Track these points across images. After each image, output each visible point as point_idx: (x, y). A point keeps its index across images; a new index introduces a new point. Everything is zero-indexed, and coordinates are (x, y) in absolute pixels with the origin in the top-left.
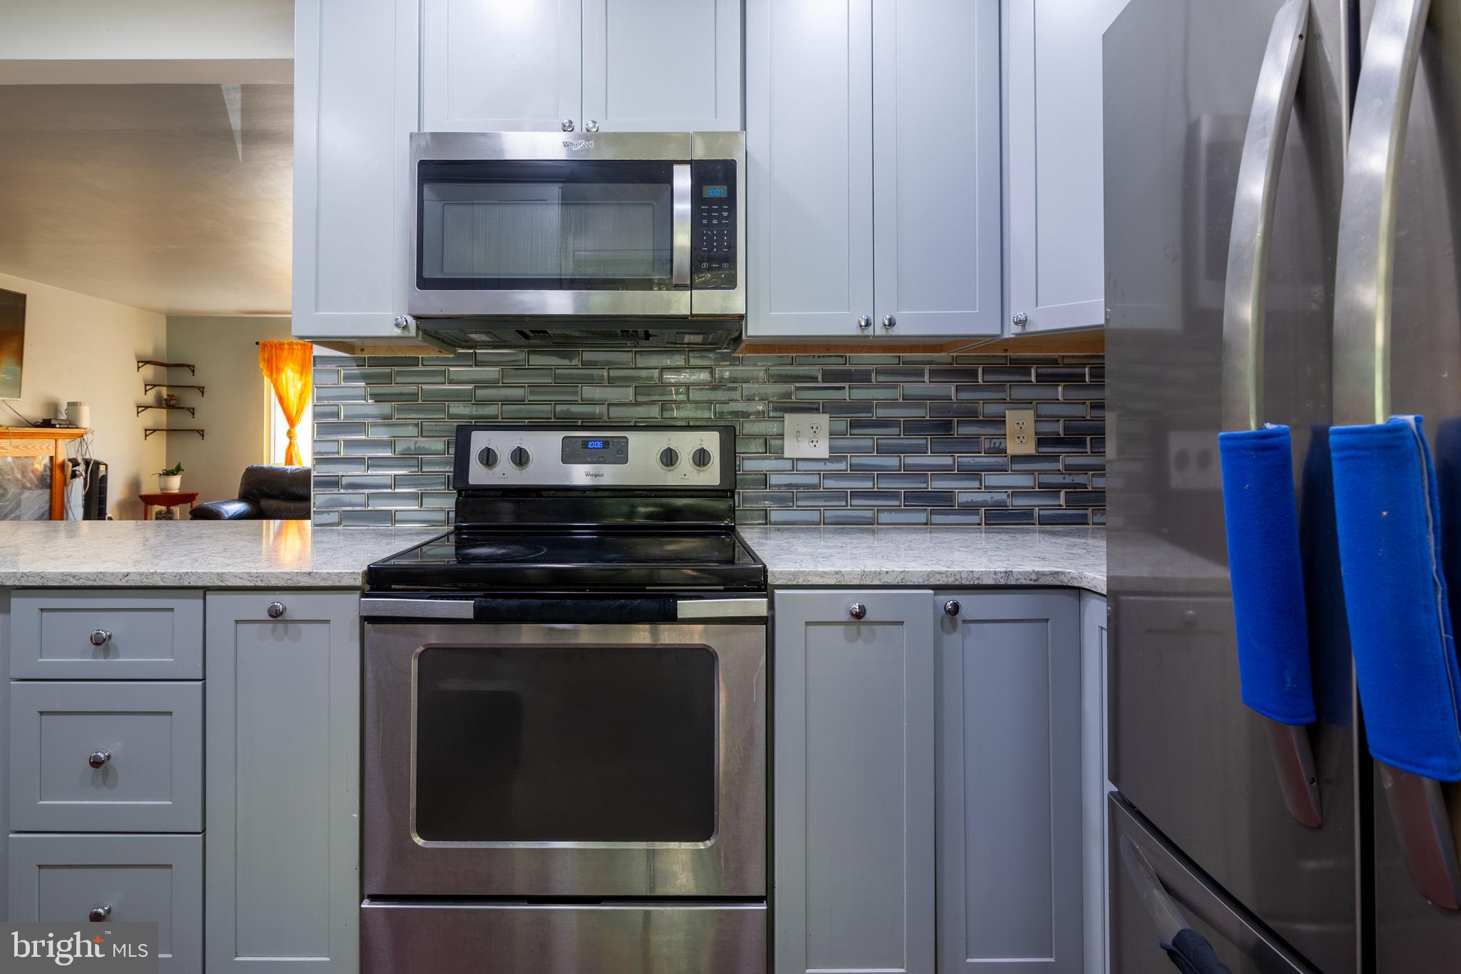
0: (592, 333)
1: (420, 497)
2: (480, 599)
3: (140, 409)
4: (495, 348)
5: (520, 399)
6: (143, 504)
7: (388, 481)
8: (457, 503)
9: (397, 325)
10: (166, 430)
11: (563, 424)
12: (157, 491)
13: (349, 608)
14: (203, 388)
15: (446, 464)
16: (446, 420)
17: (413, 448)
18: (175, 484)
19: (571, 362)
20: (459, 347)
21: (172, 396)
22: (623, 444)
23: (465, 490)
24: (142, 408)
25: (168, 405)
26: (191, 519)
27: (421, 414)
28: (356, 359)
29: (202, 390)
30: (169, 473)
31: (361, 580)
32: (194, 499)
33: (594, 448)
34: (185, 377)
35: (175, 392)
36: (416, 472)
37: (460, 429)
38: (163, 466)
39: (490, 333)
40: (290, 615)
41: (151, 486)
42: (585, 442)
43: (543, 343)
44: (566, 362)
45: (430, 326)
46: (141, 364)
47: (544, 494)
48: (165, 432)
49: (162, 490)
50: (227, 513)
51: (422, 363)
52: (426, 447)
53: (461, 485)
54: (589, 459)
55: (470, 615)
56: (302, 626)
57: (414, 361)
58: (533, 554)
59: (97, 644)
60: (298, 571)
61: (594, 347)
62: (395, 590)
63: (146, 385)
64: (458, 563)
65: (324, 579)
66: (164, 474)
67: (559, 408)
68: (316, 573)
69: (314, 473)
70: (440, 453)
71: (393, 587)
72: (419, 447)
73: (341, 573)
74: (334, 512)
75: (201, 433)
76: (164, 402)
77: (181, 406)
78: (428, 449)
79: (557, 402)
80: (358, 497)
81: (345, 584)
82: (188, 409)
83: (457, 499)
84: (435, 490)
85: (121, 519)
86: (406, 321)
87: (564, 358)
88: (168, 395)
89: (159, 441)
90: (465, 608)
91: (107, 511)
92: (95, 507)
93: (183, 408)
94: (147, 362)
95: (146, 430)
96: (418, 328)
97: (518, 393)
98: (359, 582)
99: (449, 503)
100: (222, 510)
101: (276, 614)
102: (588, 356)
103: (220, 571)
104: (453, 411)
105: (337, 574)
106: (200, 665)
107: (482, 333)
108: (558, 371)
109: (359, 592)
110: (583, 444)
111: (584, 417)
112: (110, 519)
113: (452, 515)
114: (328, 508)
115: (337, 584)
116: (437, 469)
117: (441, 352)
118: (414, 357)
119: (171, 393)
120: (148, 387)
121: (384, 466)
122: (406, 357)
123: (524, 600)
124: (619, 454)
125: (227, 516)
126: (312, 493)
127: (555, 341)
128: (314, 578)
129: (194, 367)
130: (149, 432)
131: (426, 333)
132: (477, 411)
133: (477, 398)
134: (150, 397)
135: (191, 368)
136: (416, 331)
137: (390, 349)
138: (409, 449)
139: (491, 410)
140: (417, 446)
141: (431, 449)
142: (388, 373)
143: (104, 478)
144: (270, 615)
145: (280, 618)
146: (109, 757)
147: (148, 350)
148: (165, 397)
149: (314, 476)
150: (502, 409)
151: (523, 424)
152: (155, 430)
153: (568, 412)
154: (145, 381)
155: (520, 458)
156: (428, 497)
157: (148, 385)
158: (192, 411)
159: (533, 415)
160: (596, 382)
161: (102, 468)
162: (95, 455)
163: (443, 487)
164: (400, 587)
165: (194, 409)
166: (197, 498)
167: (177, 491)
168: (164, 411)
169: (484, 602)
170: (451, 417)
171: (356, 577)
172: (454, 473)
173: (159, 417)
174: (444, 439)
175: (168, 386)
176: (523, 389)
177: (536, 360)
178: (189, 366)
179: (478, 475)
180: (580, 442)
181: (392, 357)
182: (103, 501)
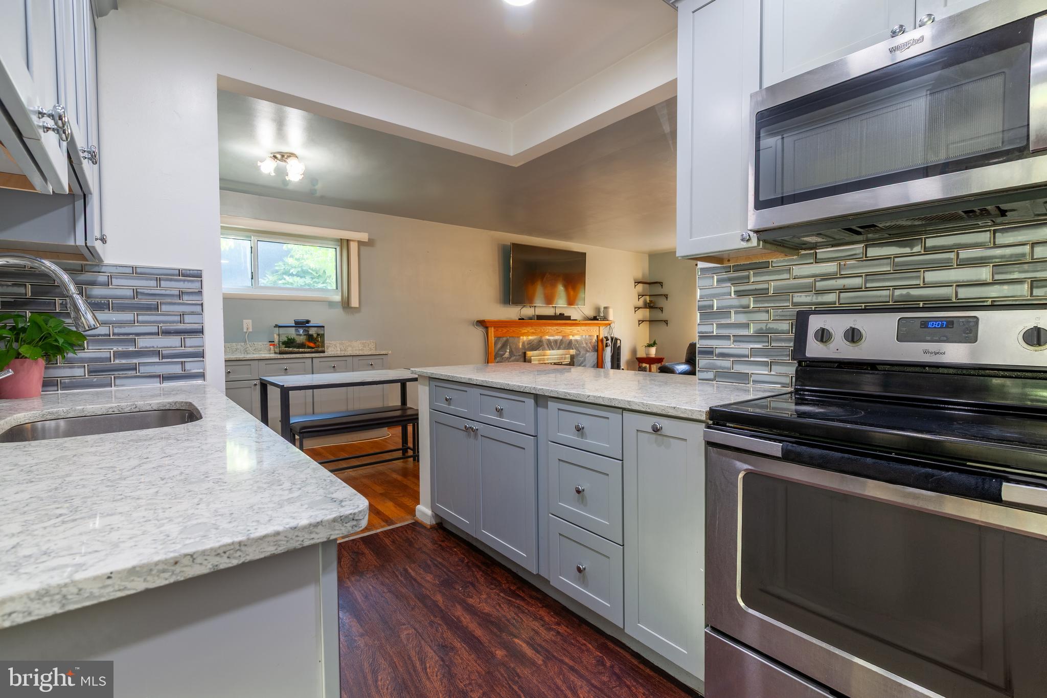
0: (932, 219)
1: (770, 365)
2: (788, 443)
3: (636, 309)
4: (833, 246)
5: (857, 287)
6: (638, 362)
7: (747, 352)
8: (797, 371)
9: (743, 240)
10: (649, 321)
11: (902, 306)
12: (644, 356)
13: (697, 434)
14: (667, 295)
15: (788, 340)
16: (791, 307)
17: (764, 328)
18: (653, 352)
19: (912, 250)
20: (801, 250)
21: (652, 301)
22: (972, 324)
23: (805, 361)
24: (637, 308)
25: (650, 306)
26: (659, 372)
27: (771, 303)
28: (724, 268)
29: (666, 296)
30: (650, 346)
31: (705, 416)
32: (662, 361)
33: (935, 327)
34: (658, 290)
35: (653, 299)
36: (767, 346)
37: (799, 313)
38: (647, 341)
39: (820, 234)
40: (664, 432)
41: (641, 354)
42: (924, 324)
43: (877, 236)
44: (907, 250)
45: (770, 236)
46: (636, 284)
47: (879, 367)
48: (648, 322)
49: (646, 355)
50: (678, 370)
51: (772, 265)
52: (775, 328)
53: (800, 357)
54: (928, 338)
55: (779, 454)
56: (671, 440)
57: (766, 265)
58: (848, 415)
59: (578, 431)
60: (668, 405)
61: (938, 233)
62: (729, 427)
63: (639, 296)
64: (798, 417)
65: (682, 413)
66: (648, 346)
67: (897, 292)
68: (678, 408)
69: (698, 346)
70: (786, 332)
71: (728, 424)
72: (769, 328)
73: (693, 410)
74: (710, 371)
75: (666, 322)
76: (648, 305)
77: (656, 307)
78: (776, 329)
79: (896, 288)
80: (726, 363)
81: (695, 418)
82: (660, 308)
83: (797, 368)
84: (781, 360)
85: (628, 370)
86: (749, 236)
87: (905, 246)
88: (649, 301)
89: (645, 327)
90: (775, 448)
91: (621, 365)
92: (616, 364)
93: (657, 308)
94: (639, 283)
95: (639, 321)
96: (759, 240)
97: (857, 282)
98: (703, 418)
99: (791, 370)
100: (675, 369)
101: (656, 430)
102: (930, 242)
103: (629, 400)
104: (795, 300)
105: (691, 410)
106: (621, 452)
107: (812, 235)
108: (896, 260)
109: (704, 424)
110: (921, 324)
111: (925, 300)
112: (623, 369)
113: (794, 379)
114: (707, 369)
115: (690, 417)
116: (783, 345)
117: (787, 255)
118: (766, 262)
119: (651, 299)
120: (640, 297)
121: (743, 342)
122: (759, 262)
123: (825, 451)
124: (969, 333)
125: (678, 372)
126: (697, 358)
127: (890, 232)
128: (677, 411)
129: (662, 283)
130: (641, 322)
131: (765, 241)
132: (817, 299)
133: (817, 289)
134: (640, 303)
135: (661, 284)
136: (758, 242)
137: (748, 258)
138: (761, 329)
139: (831, 297)
140: (767, 327)
141: (778, 329)
142: (747, 275)
143: (620, 347)
144: (653, 430)
145: (659, 433)
146: (583, 490)
147: (639, 275)
148: (648, 302)
149: (698, 347)
150: (839, 296)
151: (860, 308)
152: (643, 321)
153: (908, 295)
154: (638, 293)
155: (853, 336)
156: (776, 365)
157: (641, 295)
158: (661, 309)
159: (869, 300)
160: (945, 266)
161: (619, 342)
162: (616, 335)
163: (788, 358)
164: (732, 425)
165: (662, 308)
166: (664, 360)
167: (654, 356)
168: (648, 310)
169: (790, 446)
170: (795, 304)
171: (702, 414)
172: (794, 348)
173: (645, 313)
174: (788, 322)
175: (650, 296)
176: (861, 278)
177: (873, 252)
178: (660, 283)
179: (814, 349)
180: (918, 323)
181: (750, 263)
182: (619, 360)
